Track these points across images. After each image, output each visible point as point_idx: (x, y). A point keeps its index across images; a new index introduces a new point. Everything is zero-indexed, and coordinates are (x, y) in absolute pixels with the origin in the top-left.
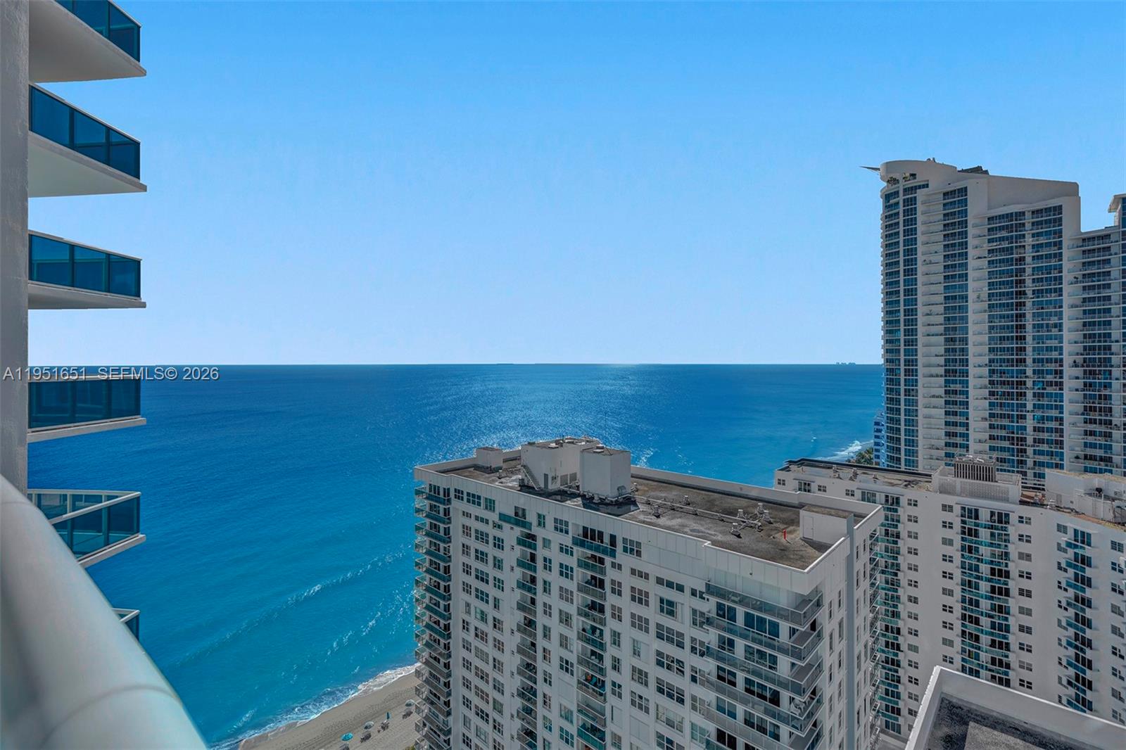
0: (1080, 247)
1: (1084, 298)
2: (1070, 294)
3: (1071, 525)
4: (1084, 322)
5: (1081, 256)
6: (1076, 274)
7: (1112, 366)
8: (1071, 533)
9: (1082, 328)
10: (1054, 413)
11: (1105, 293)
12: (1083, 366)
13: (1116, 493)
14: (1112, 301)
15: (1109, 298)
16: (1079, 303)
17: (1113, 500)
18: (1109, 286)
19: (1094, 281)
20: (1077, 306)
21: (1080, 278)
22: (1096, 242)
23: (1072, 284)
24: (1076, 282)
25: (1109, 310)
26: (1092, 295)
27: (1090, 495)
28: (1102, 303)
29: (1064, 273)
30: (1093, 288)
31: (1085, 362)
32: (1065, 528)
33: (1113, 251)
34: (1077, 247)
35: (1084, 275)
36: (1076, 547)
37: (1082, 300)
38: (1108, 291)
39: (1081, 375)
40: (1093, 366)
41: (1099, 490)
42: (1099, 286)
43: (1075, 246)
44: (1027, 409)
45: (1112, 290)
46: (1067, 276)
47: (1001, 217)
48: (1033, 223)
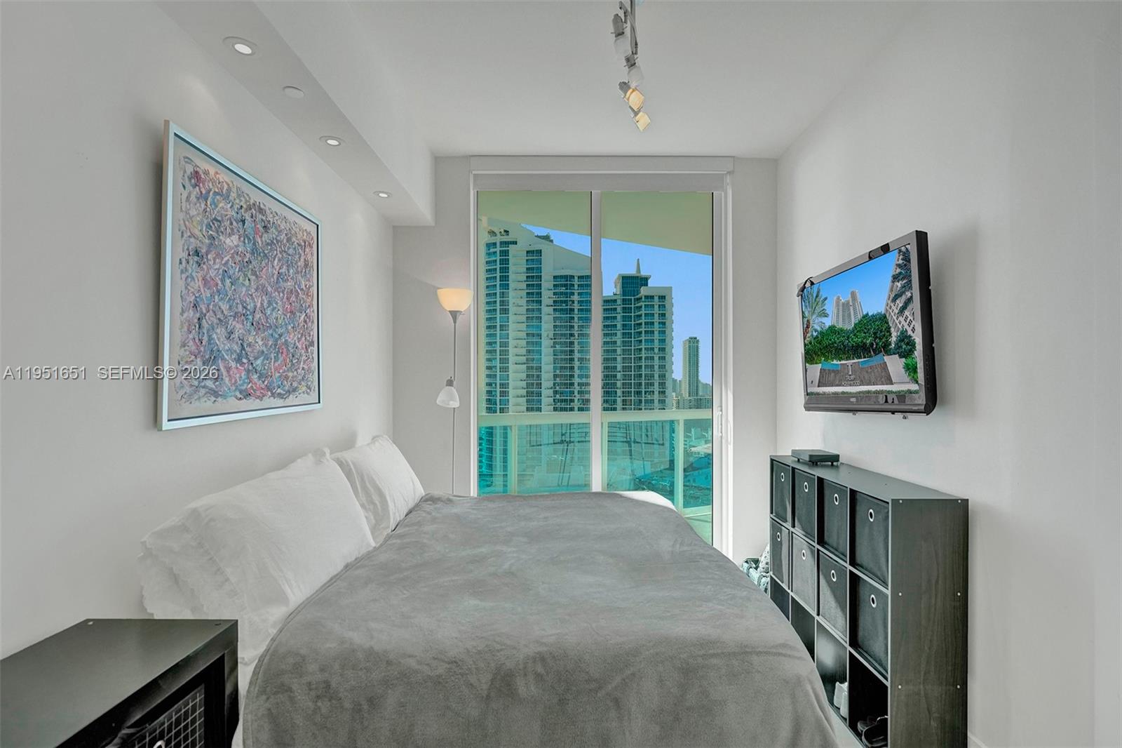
33: (618, 311)
47: (561, 277)
48: (578, 285)
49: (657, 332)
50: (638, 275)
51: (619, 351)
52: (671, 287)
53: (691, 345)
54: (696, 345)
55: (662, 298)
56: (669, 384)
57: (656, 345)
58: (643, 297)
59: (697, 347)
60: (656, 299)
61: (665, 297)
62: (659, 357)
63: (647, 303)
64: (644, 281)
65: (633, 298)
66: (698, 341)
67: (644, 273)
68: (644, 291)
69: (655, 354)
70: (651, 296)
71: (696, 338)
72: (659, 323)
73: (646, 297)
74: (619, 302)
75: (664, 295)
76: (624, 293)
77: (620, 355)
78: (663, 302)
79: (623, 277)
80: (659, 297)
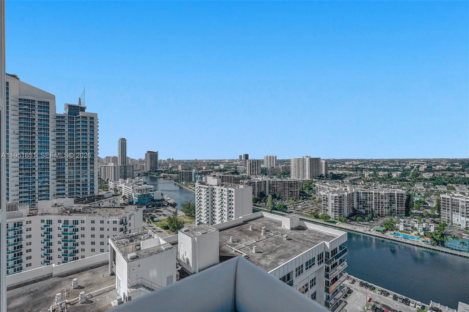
0: (56, 119)
1: (57, 137)
2: (52, 135)
3: (46, 219)
4: (57, 146)
5: (56, 122)
6: (54, 128)
7: (65, 162)
8: (46, 222)
9: (56, 148)
10: (46, 180)
11: (63, 136)
12: (56, 162)
13: (61, 204)
14: (65, 139)
15: (64, 138)
16: (55, 139)
17: (59, 206)
18: (64, 134)
19: (60, 132)
20: (54, 140)
21: (56, 130)
22: (61, 118)
23: (52, 132)
24: (54, 131)
25: (64, 142)
26: (59, 137)
27: (53, 207)
28: (62, 140)
29: (50, 128)
30: (59, 134)
31: (57, 160)
32: (44, 220)
33: (66, 122)
34: (54, 119)
35: (57, 129)
36: (47, 226)
37: (56, 138)
38: (64, 136)
39: (56, 165)
40: (60, 162)
41: (56, 204)
42: (61, 133)
43: (54, 118)
44: (36, 179)
45: (65, 136)
46: (51, 129)
47: (25, 100)
48: (38, 106)
49: (89, 134)
50: (80, 106)
51: (66, 143)
52: (97, 114)
53: (123, 141)
54: (125, 142)
55: (92, 118)
56: (96, 159)
57: (88, 140)
58: (81, 117)
59: (126, 143)
60: (88, 118)
61: (93, 118)
62: (90, 146)
63: (82, 120)
64: (83, 109)
65: (75, 117)
66: (126, 140)
67: (82, 105)
68: (81, 114)
69: (87, 145)
70: (85, 117)
71: (125, 139)
72: (90, 130)
73: (82, 117)
74: (66, 118)
75: (93, 117)
76: (69, 113)
77: (67, 145)
78: (93, 120)
79: (69, 106)
80: (90, 117)
